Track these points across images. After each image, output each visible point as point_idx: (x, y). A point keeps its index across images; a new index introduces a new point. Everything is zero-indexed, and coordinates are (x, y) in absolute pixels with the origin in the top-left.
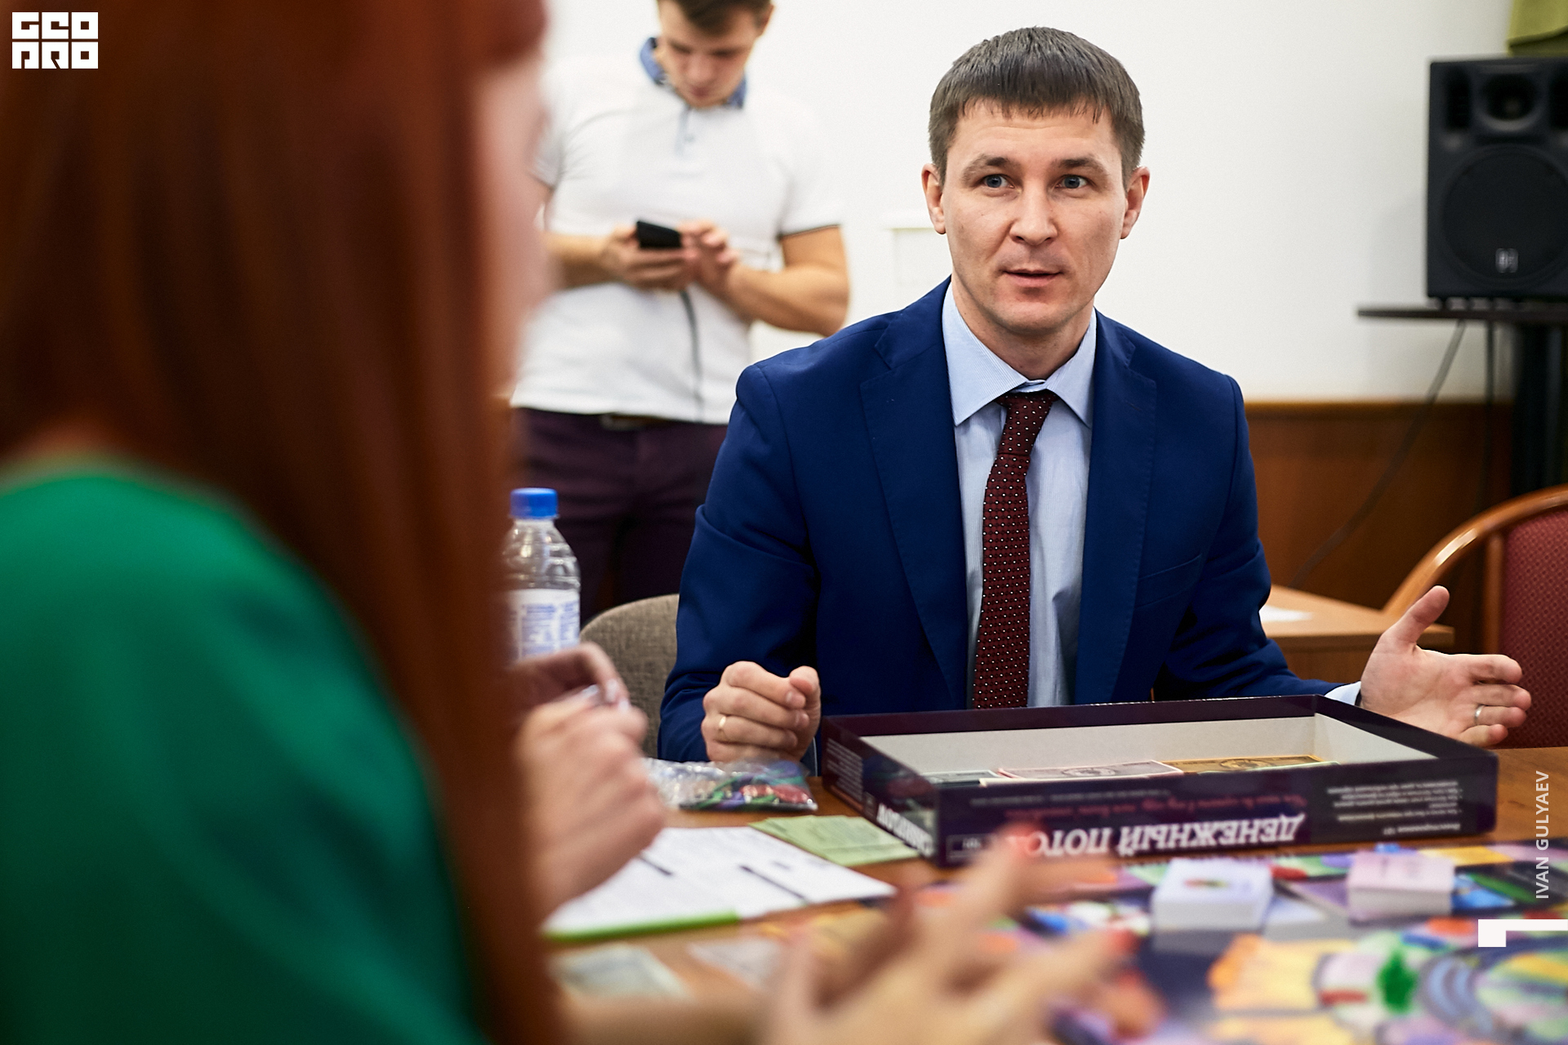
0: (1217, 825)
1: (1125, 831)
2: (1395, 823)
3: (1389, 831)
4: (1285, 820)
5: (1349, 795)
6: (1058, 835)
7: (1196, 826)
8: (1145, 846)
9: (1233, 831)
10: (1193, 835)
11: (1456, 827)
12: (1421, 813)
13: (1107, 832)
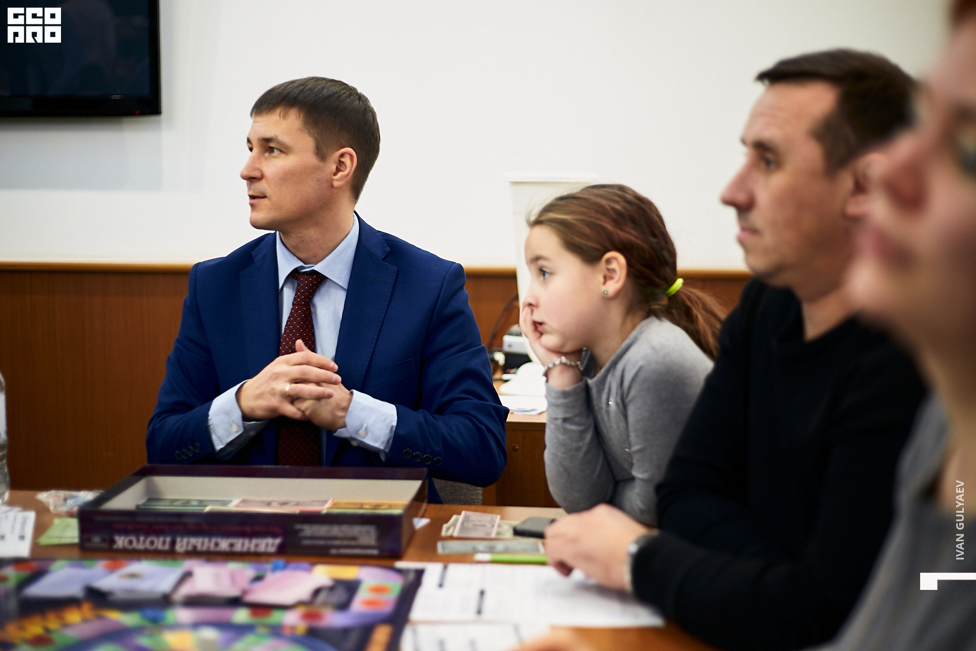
0: (230, 540)
1: (178, 540)
2: (338, 547)
3: (334, 551)
4: (270, 541)
5: (308, 530)
6: (142, 539)
7: (219, 540)
8: (190, 548)
9: (241, 544)
10: (217, 544)
11: (375, 552)
12: (353, 543)
13: (168, 539)
